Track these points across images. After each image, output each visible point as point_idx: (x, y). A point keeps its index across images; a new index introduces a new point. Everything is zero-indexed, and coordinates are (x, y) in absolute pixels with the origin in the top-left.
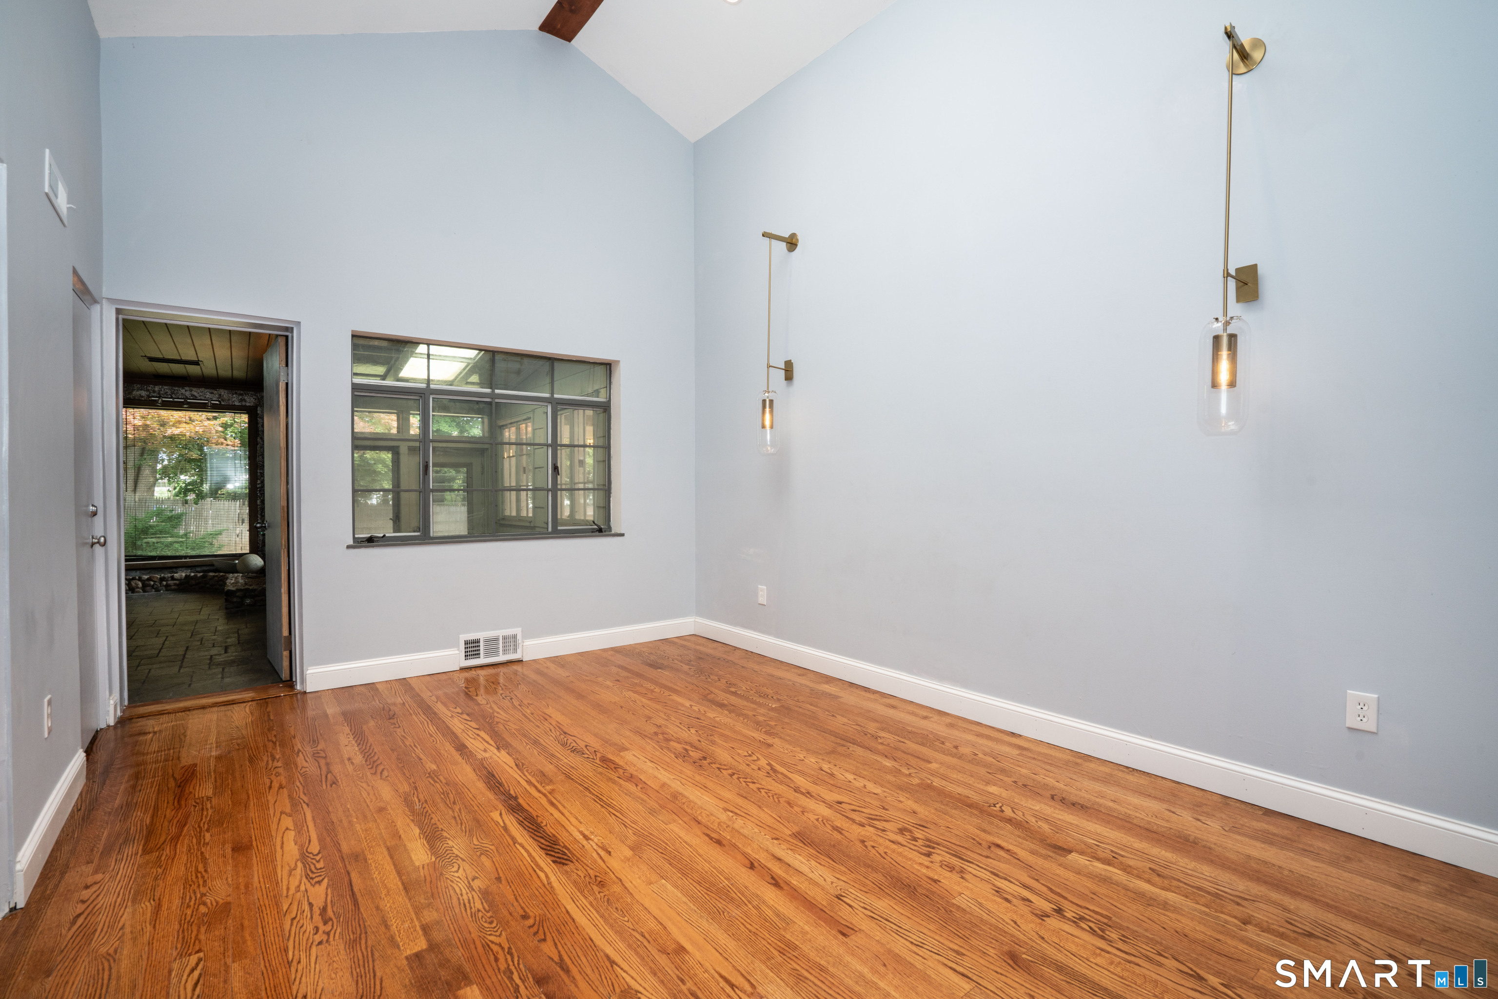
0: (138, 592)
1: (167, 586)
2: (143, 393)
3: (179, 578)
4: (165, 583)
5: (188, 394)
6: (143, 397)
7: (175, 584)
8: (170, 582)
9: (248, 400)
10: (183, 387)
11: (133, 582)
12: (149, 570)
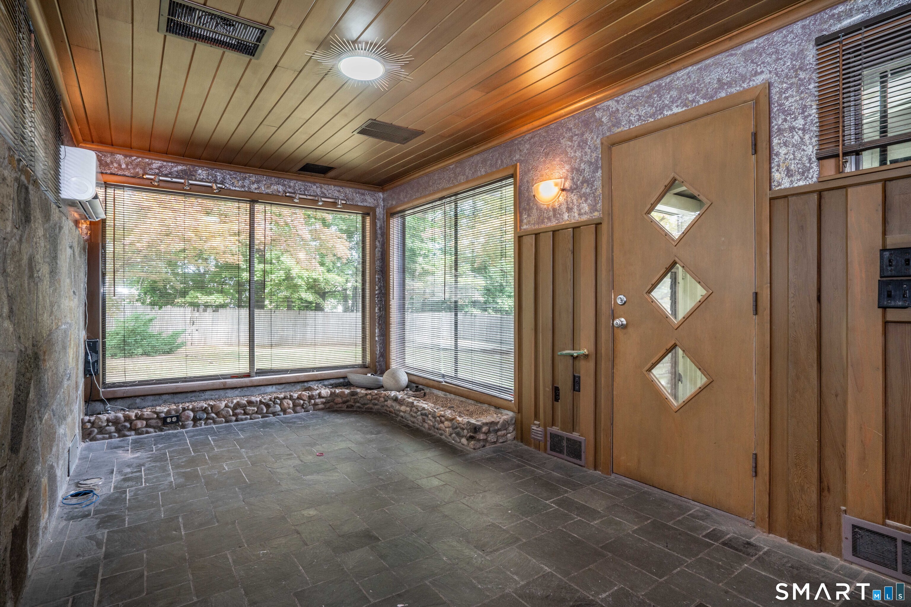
0: (290, 413)
1: (315, 404)
2: (280, 188)
3: (325, 395)
4: (313, 401)
6: (279, 192)
7: (322, 403)
8: (318, 401)
9: (368, 200)
10: (314, 183)
11: (285, 402)
12: (284, 385)
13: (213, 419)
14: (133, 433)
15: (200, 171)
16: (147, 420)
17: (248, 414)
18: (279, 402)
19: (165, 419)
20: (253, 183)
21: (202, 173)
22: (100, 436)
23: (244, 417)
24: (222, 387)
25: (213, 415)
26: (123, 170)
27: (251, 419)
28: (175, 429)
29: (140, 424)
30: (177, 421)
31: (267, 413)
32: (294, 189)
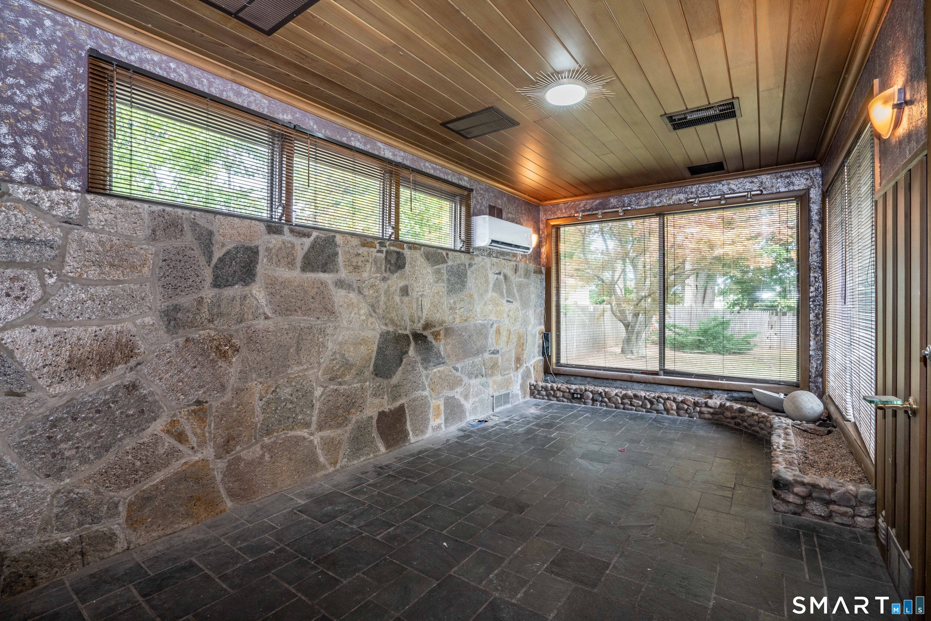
0: (673, 414)
1: (701, 413)
2: (682, 196)
3: (713, 405)
4: (698, 409)
5: (725, 189)
6: (681, 200)
7: (709, 413)
8: (704, 409)
9: (797, 182)
10: (720, 182)
11: (668, 403)
12: (686, 388)
13: (605, 402)
14: (555, 399)
15: (612, 200)
16: (563, 392)
17: (634, 406)
18: (662, 401)
19: (573, 394)
20: (656, 199)
21: (613, 201)
22: (538, 396)
23: (630, 407)
24: (629, 379)
25: (606, 400)
26: (563, 213)
27: (636, 410)
28: (580, 404)
29: (559, 394)
30: (580, 398)
31: (650, 408)
32: (696, 194)
